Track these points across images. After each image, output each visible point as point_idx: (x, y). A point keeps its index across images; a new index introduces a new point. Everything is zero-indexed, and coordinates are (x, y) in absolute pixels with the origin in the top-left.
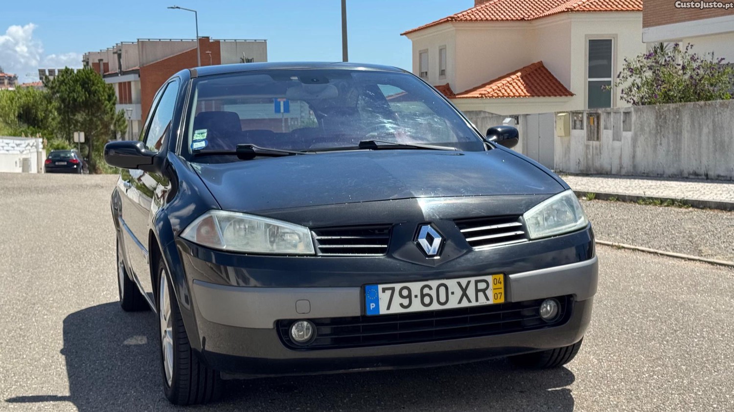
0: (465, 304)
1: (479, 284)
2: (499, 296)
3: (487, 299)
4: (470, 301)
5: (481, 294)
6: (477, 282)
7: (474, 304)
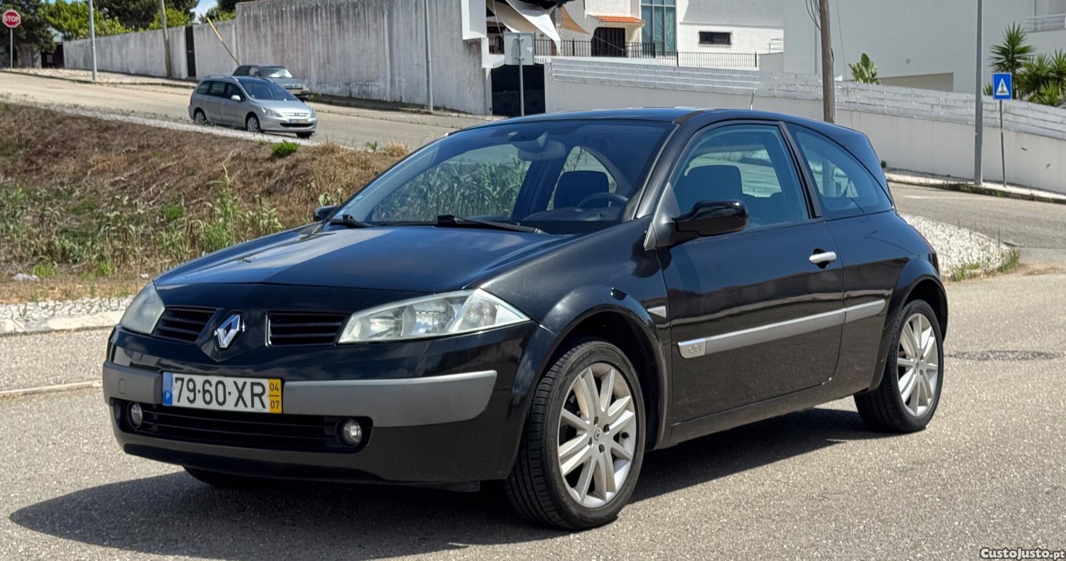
0: (241, 408)
1: (255, 387)
2: (276, 404)
3: (264, 406)
4: (246, 405)
5: (256, 399)
6: (253, 384)
7: (249, 409)
